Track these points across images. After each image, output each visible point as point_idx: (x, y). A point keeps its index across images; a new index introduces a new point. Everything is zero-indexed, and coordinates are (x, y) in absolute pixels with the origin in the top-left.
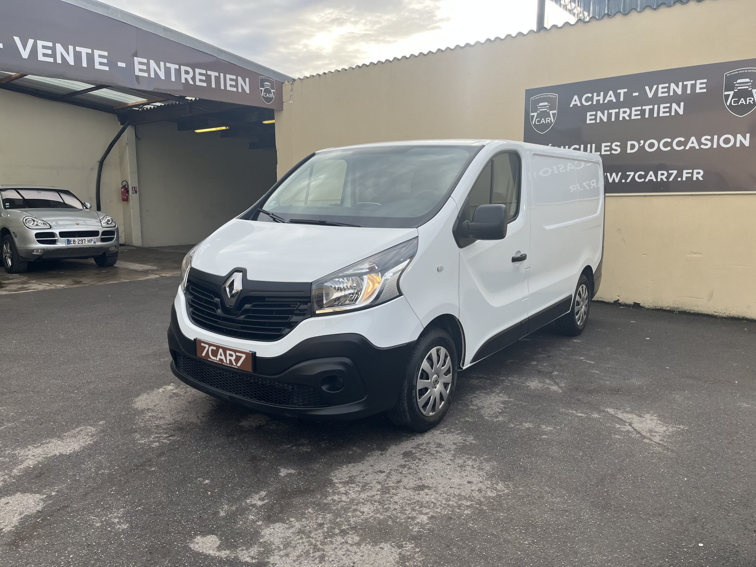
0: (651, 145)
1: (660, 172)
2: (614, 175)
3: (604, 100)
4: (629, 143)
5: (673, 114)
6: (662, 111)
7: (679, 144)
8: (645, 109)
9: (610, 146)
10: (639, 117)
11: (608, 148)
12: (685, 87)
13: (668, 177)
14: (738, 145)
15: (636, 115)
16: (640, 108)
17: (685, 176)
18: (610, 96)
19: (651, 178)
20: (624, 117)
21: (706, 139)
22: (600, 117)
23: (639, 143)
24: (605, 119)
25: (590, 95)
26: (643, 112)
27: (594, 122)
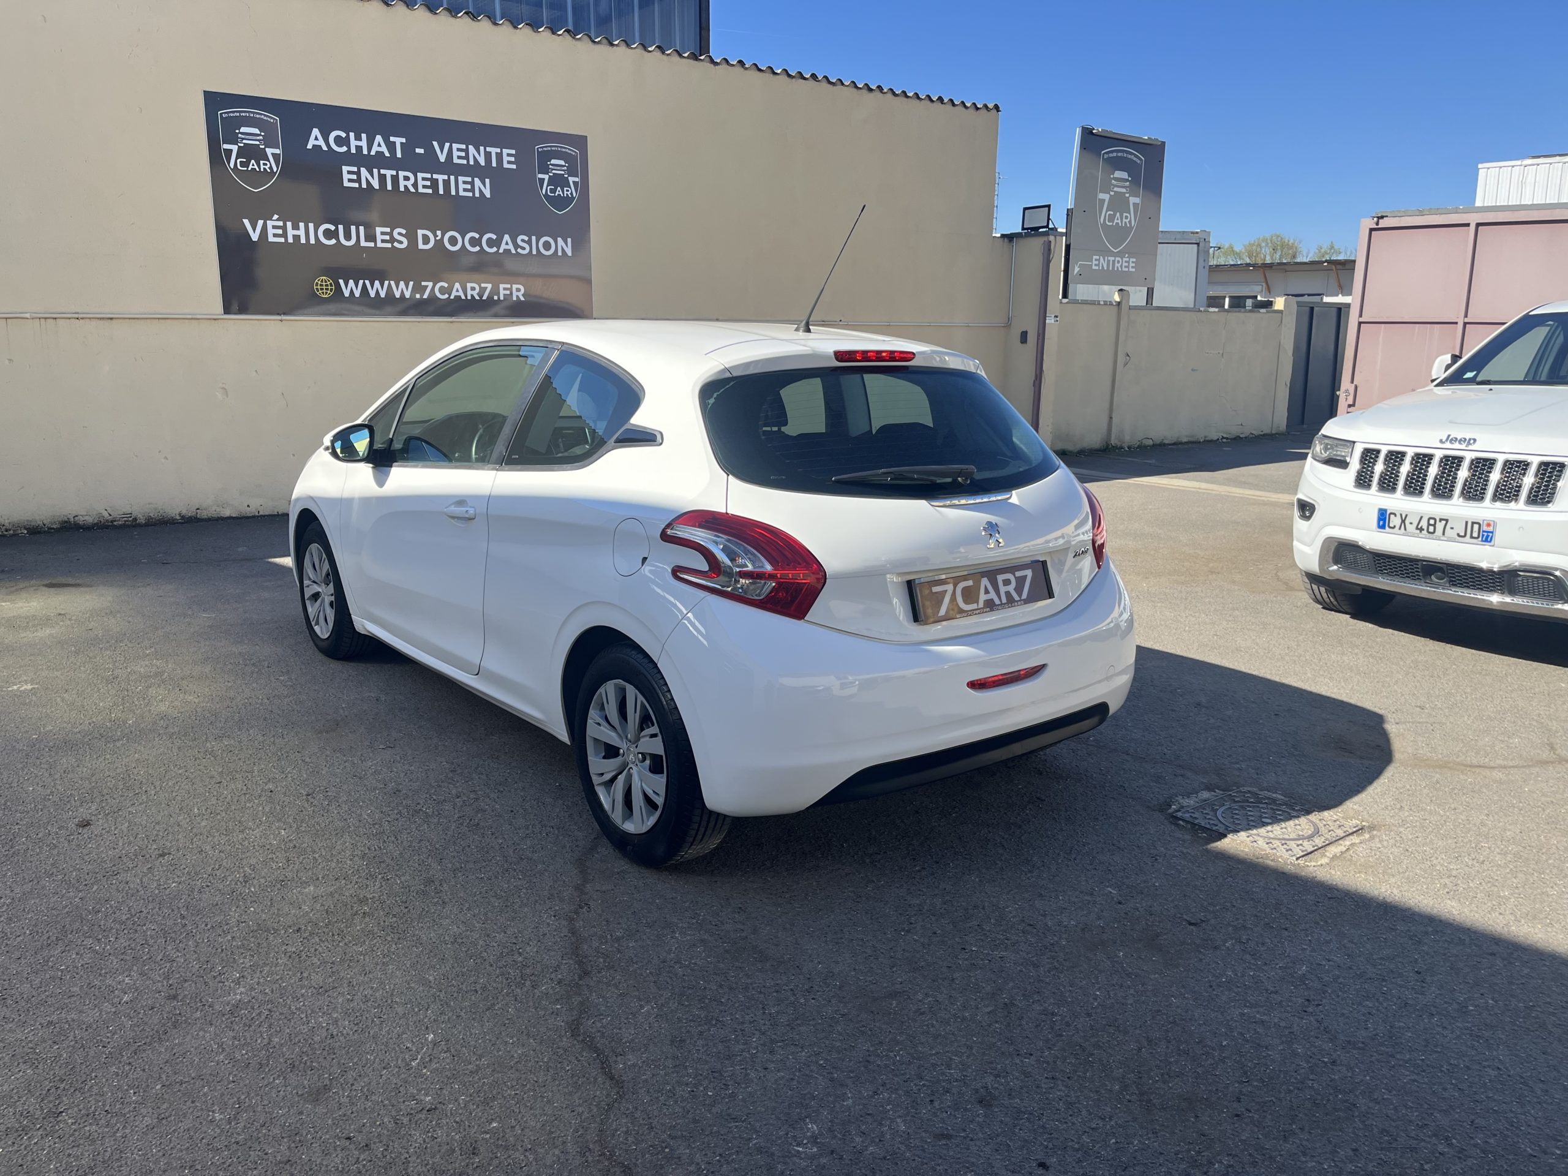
0: (453, 241)
1: (469, 285)
2: (402, 284)
3: (369, 149)
4: (420, 232)
5: (477, 195)
6: (461, 186)
7: (490, 243)
8: (437, 180)
9: (391, 234)
10: (430, 191)
11: (387, 237)
12: (488, 155)
13: (481, 295)
14: (560, 253)
15: (424, 187)
16: (429, 176)
17: (502, 293)
18: (379, 145)
19: (458, 294)
20: (406, 187)
21: (523, 241)
22: (367, 180)
23: (435, 236)
24: (376, 186)
25: (344, 135)
26: (434, 183)
27: (356, 185)
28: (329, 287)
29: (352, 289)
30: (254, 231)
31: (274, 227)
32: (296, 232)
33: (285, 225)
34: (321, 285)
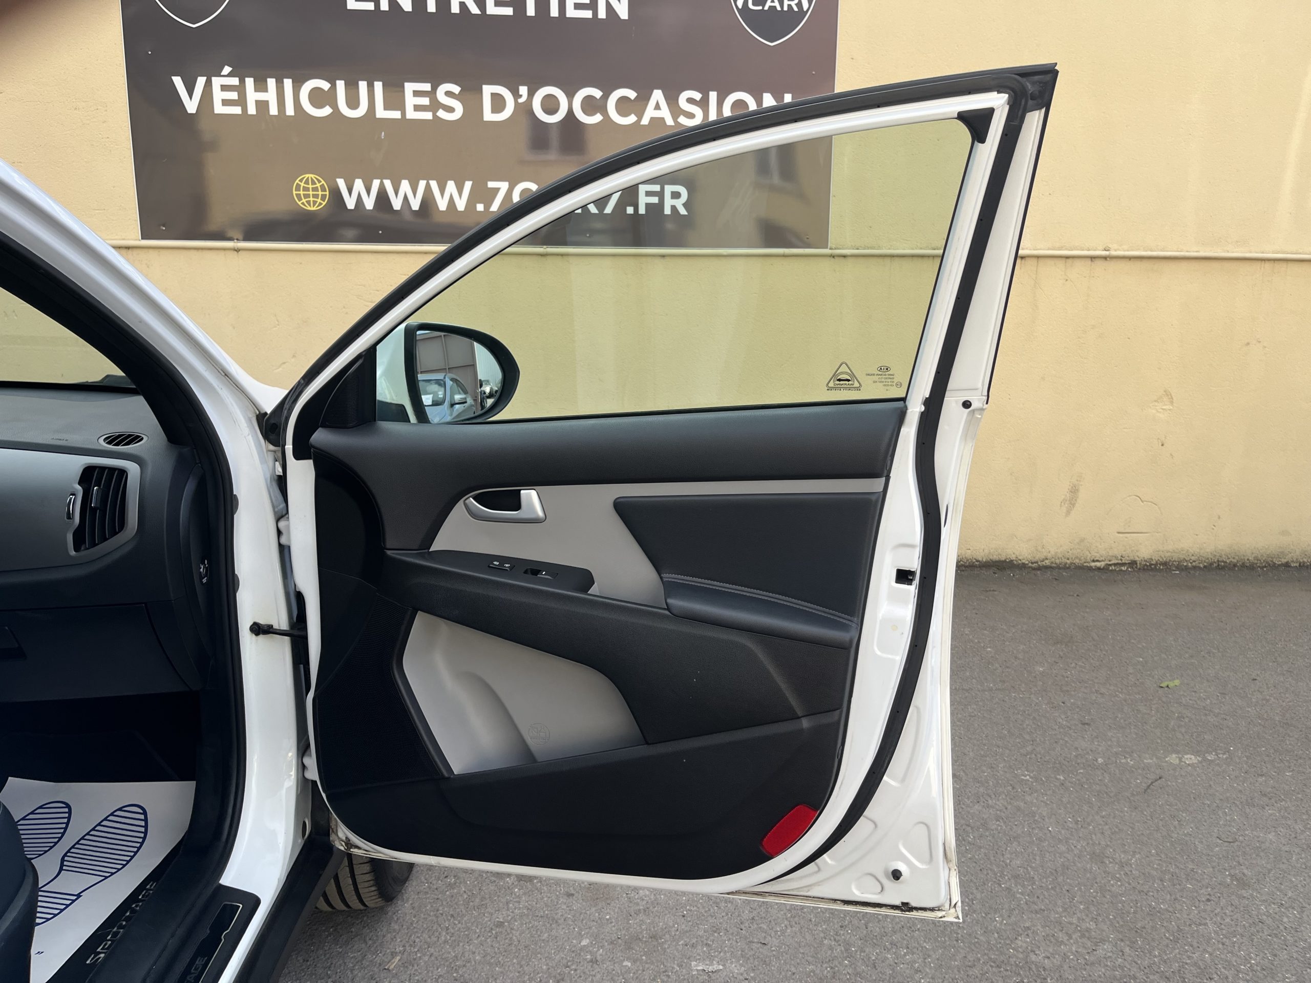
0: (550, 106)
2: (451, 186)
4: (488, 90)
5: (602, 14)
6: (573, 1)
7: (624, 106)
9: (432, 94)
10: (509, 11)
11: (425, 101)
13: (601, 203)
15: (498, 3)
17: (643, 200)
20: (463, 5)
21: (690, 101)
23: (516, 95)
24: (405, 3)
27: (370, 6)
28: (320, 193)
29: (359, 195)
30: (191, 96)
31: (224, 88)
32: (261, 96)
33: (242, 81)
34: (306, 189)
